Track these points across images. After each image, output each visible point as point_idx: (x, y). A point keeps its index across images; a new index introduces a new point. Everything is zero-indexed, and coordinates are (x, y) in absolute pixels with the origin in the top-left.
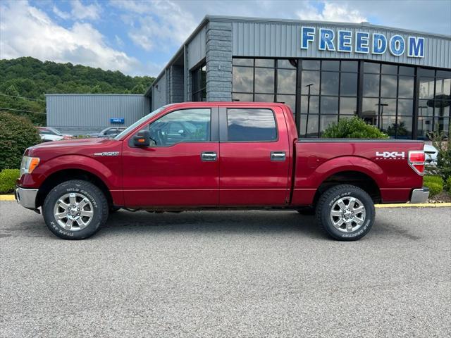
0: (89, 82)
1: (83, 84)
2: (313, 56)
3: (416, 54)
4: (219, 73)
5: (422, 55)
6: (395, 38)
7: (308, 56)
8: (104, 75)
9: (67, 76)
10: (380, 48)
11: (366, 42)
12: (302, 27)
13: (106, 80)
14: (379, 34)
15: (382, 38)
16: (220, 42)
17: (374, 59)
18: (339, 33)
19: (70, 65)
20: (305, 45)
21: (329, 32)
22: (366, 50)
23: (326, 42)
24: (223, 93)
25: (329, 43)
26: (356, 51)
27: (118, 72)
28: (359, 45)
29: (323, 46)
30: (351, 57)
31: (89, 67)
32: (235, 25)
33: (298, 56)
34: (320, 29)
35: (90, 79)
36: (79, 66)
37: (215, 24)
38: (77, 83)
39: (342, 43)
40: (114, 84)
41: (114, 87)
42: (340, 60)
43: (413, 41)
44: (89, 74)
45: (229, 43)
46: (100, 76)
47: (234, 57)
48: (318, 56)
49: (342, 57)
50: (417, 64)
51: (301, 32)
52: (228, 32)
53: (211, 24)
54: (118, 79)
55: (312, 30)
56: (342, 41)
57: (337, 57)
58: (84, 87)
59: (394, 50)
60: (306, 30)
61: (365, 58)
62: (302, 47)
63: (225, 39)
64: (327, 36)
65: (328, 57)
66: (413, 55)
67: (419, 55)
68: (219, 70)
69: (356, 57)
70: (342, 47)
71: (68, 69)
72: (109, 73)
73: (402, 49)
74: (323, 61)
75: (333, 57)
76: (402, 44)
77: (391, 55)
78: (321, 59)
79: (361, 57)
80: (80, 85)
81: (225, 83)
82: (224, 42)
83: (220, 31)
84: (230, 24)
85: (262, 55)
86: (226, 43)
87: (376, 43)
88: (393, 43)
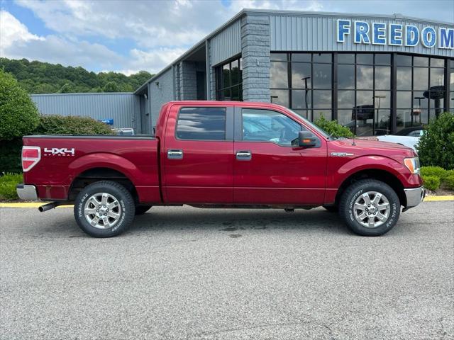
0: (48, 79)
1: (42, 83)
2: (349, 50)
3: (447, 45)
4: (258, 69)
5: (452, 46)
6: (427, 30)
7: (344, 50)
8: (64, 72)
9: (24, 73)
10: (412, 40)
11: (399, 34)
12: (338, 20)
13: (67, 77)
14: (412, 26)
15: (414, 29)
16: (257, 36)
17: (407, 51)
18: (373, 26)
19: (25, 62)
20: (341, 38)
21: (364, 25)
22: (399, 42)
23: (361, 35)
24: (262, 89)
25: (365, 36)
26: (390, 44)
27: (81, 68)
28: (393, 38)
29: (358, 39)
30: (386, 50)
31: (46, 63)
32: (272, 18)
33: (334, 49)
34: (356, 22)
35: (49, 77)
36: (36, 63)
37: (253, 18)
38: (35, 82)
39: (376, 36)
40: (76, 81)
41: (77, 85)
42: (374, 53)
43: (443, 32)
44: (47, 71)
45: (267, 37)
46: (60, 73)
47: (272, 52)
48: (354, 50)
49: (377, 50)
50: (448, 55)
51: (336, 25)
52: (265, 26)
53: (249, 18)
54: (81, 76)
55: (348, 23)
56: (377, 33)
57: (372, 50)
58: (44, 85)
59: (427, 42)
60: (342, 23)
61: (399, 50)
62: (338, 41)
63: (263, 33)
64: (362, 28)
65: (363, 50)
66: (445, 47)
68: (258, 66)
69: (390, 50)
70: (377, 40)
71: (23, 65)
72: (70, 69)
73: (433, 40)
74: (358, 55)
75: (368, 50)
76: (434, 35)
77: (424, 47)
78: (356, 53)
79: (394, 50)
80: (38, 83)
81: (264, 79)
82: (262, 37)
83: (258, 26)
84: (267, 18)
85: (299, 50)
86: (264, 37)
87: (409, 35)
88: (425, 35)
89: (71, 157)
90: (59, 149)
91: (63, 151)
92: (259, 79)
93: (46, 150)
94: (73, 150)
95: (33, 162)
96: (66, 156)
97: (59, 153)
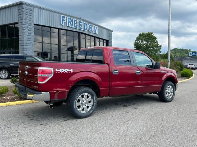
2: (65, 29)
4: (28, 31)
6: (90, 25)
7: (63, 28)
10: (86, 28)
11: (82, 25)
12: (61, 15)
15: (86, 24)
16: (28, 16)
17: (84, 32)
18: (73, 20)
21: (70, 19)
22: (82, 28)
23: (70, 23)
24: (31, 41)
25: (71, 24)
26: (79, 29)
28: (80, 26)
29: (68, 25)
30: (77, 31)
32: (35, 9)
34: (67, 17)
37: (26, 6)
42: (73, 31)
43: (94, 27)
45: (32, 17)
47: (35, 24)
48: (67, 29)
50: (95, 36)
51: (61, 17)
52: (32, 12)
53: (24, 6)
55: (65, 17)
56: (75, 23)
59: (90, 30)
60: (63, 17)
61: (82, 32)
62: (61, 24)
63: (31, 15)
64: (70, 20)
67: (96, 33)
68: (28, 30)
70: (75, 26)
73: (92, 29)
75: (71, 30)
76: (92, 28)
77: (89, 32)
79: (80, 31)
81: (31, 37)
82: (30, 16)
83: (28, 11)
84: (32, 8)
85: (46, 25)
86: (31, 17)
87: (85, 27)
88: (89, 27)
89: (71, 73)
90: (64, 69)
91: (67, 70)
92: (29, 36)
93: (57, 70)
94: (72, 70)
95: (48, 77)
96: (68, 73)
97: (64, 72)
